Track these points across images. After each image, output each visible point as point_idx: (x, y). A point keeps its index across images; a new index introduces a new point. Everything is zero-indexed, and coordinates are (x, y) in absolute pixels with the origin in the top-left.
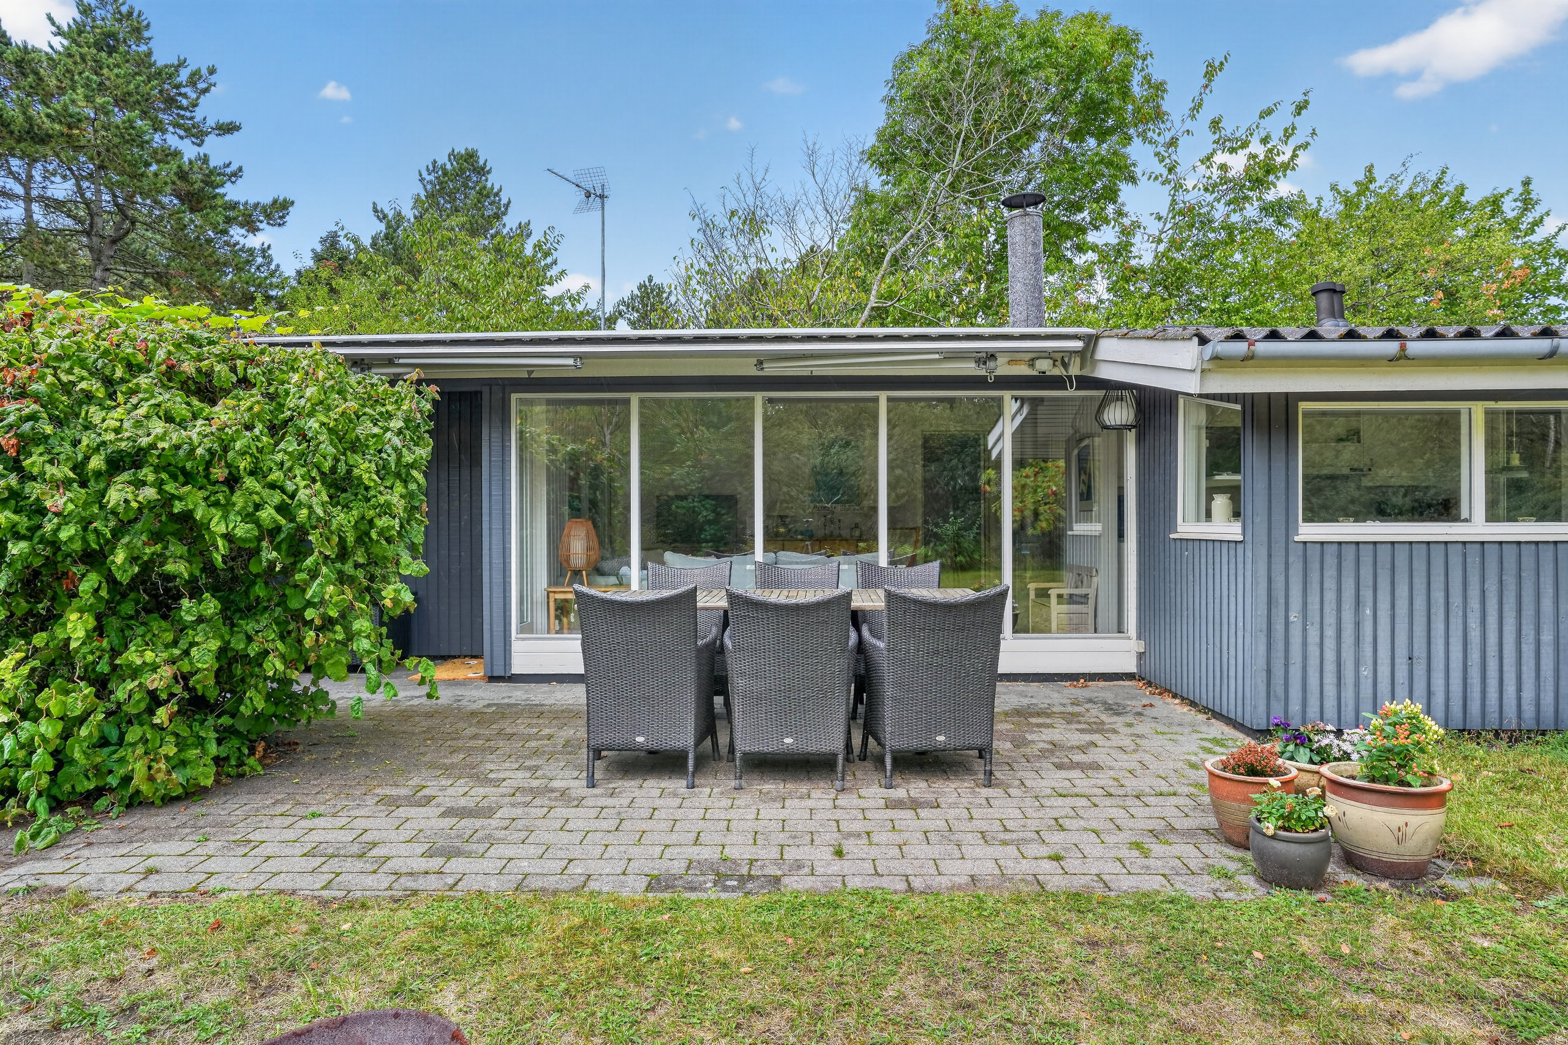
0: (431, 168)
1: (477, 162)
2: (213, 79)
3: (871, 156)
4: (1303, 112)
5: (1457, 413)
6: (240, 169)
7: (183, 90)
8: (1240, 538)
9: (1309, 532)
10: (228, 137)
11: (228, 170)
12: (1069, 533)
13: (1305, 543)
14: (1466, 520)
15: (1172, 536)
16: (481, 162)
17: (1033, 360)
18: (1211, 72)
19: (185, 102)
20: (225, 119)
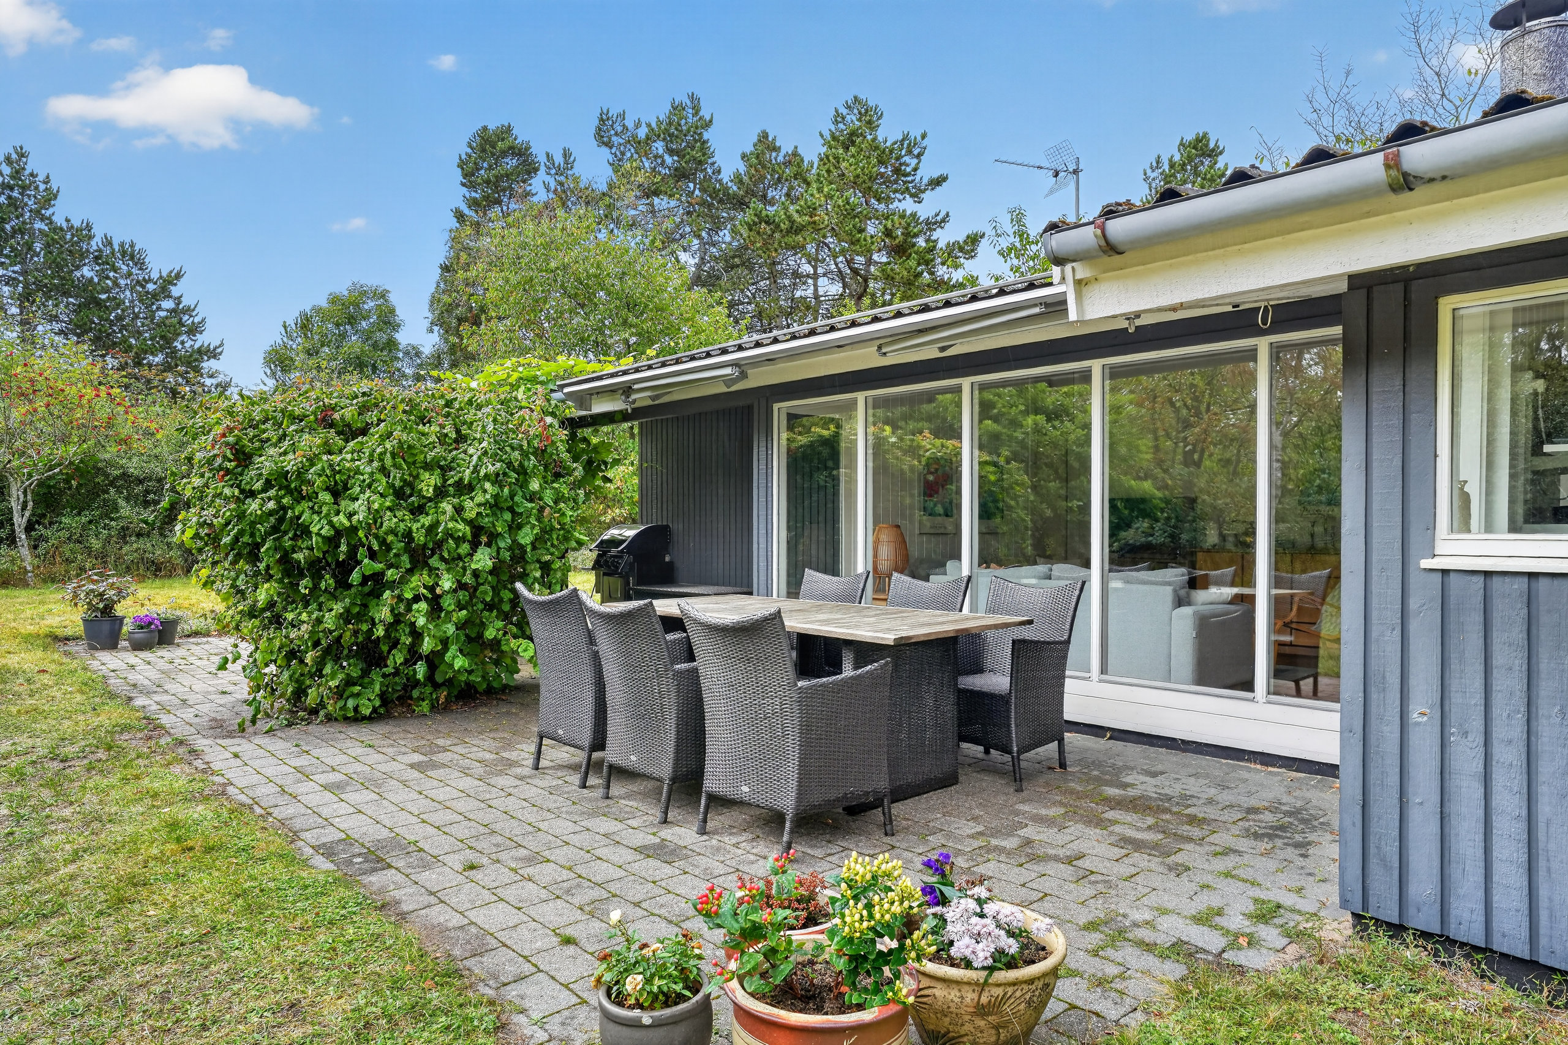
0: (1154, 164)
1: (1207, 145)
2: (925, 143)
6: (947, 215)
7: (903, 160)
10: (938, 189)
11: (939, 218)
16: (1212, 145)
19: (908, 169)
20: (935, 175)
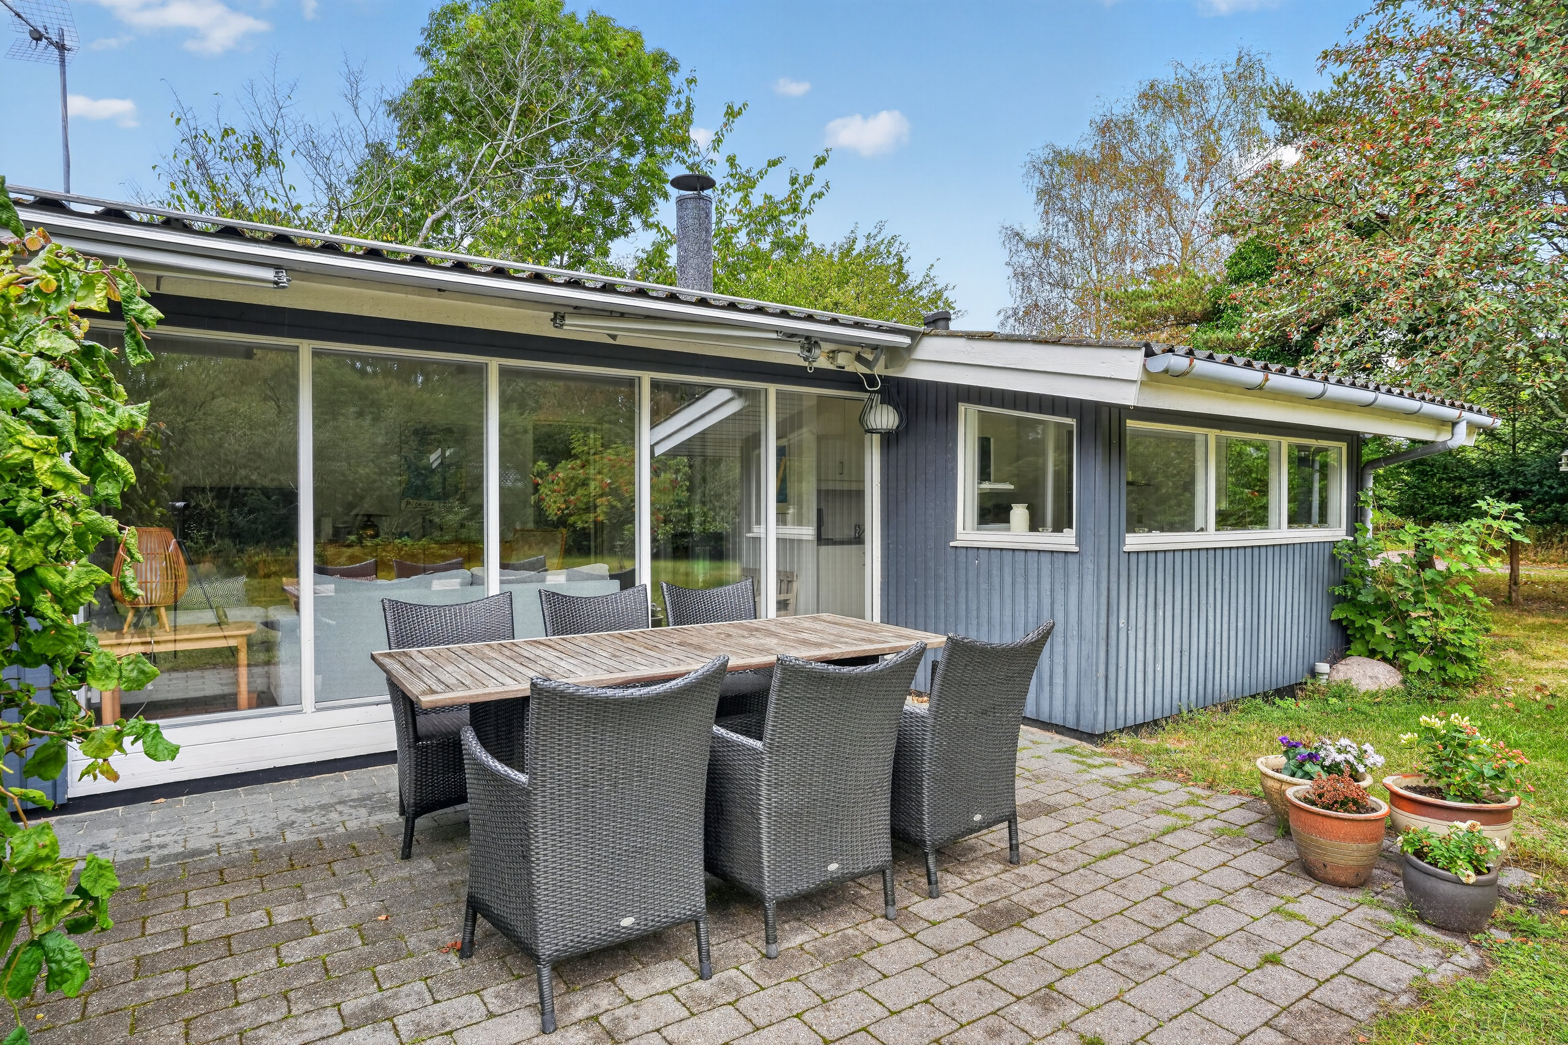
3: (395, 109)
4: (822, 167)
5: (1191, 440)
8: (1076, 549)
9: (1135, 541)
12: (749, 535)
13: (1129, 553)
14: (1202, 530)
15: (952, 544)
17: (833, 352)
18: (732, 113)
